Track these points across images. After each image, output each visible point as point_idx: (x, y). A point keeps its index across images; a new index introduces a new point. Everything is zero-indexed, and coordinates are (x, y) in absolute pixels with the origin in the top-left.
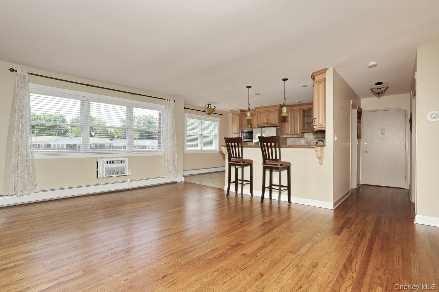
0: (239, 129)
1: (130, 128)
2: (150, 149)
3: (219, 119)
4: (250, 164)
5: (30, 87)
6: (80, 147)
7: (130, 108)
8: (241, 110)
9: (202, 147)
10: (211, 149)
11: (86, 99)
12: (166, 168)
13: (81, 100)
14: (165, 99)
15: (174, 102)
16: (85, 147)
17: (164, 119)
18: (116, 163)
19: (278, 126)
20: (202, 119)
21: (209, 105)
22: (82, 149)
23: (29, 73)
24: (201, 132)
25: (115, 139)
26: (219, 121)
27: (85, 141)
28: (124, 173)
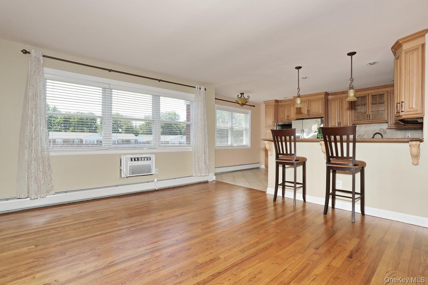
0: (274, 122)
1: (157, 119)
2: (172, 144)
3: (251, 111)
4: (302, 162)
5: (45, 72)
6: (102, 142)
7: (156, 97)
8: (276, 100)
9: (232, 142)
10: (241, 144)
11: (108, 86)
12: (196, 165)
13: (103, 88)
14: (195, 87)
15: (205, 90)
16: (107, 142)
17: (194, 110)
18: (141, 160)
19: (323, 117)
20: (232, 111)
21: (242, 94)
22: (104, 145)
23: (44, 56)
24: (232, 125)
25: (140, 135)
26: (250, 114)
27: (107, 135)
28: (150, 172)
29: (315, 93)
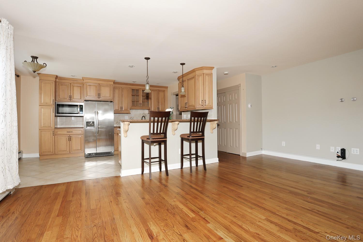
0: (54, 100)
19: (112, 102)
21: (34, 58)
29: (102, 78)
